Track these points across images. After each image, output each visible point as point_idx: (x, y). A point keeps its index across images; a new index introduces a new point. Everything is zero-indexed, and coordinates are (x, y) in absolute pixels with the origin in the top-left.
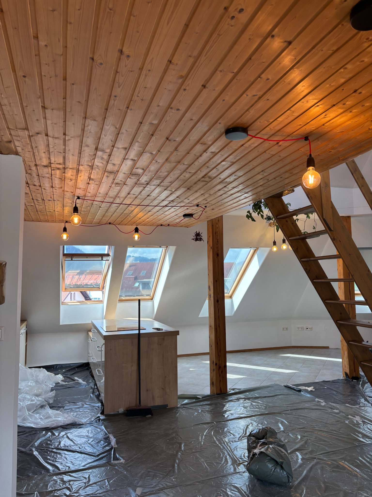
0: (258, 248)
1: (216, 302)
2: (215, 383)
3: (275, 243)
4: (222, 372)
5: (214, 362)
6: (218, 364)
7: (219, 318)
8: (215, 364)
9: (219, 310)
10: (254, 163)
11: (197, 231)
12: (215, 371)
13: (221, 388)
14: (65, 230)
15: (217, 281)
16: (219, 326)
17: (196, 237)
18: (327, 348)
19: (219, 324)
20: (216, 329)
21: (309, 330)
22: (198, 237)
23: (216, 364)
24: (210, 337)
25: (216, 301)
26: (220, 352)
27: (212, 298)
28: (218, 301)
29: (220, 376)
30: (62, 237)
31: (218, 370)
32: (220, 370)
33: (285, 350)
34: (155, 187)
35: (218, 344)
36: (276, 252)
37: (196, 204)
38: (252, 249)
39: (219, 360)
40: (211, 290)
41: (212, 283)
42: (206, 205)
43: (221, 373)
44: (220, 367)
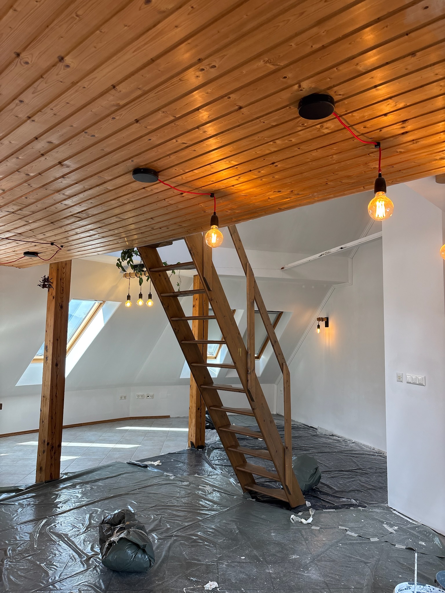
0: (105, 301)
1: (55, 366)
2: (44, 468)
3: (129, 297)
4: (55, 453)
5: (44, 441)
6: (50, 443)
7: (56, 386)
8: (46, 443)
9: (57, 376)
10: (147, 209)
11: (45, 276)
12: (45, 453)
13: (51, 474)
15: (58, 340)
16: (56, 396)
17: (44, 283)
18: (168, 417)
19: (56, 394)
20: (52, 400)
21: (151, 398)
22: (46, 283)
23: (48, 444)
24: (42, 411)
25: (55, 364)
26: (55, 428)
27: (50, 361)
28: (57, 365)
29: (52, 458)
31: (50, 451)
32: (52, 451)
33: (121, 422)
34: (8, 213)
35: (52, 418)
36: (130, 307)
37: (50, 242)
38: (97, 302)
39: (53, 439)
40: (49, 351)
41: (52, 341)
42: (63, 245)
43: (53, 454)
44: (52, 447)
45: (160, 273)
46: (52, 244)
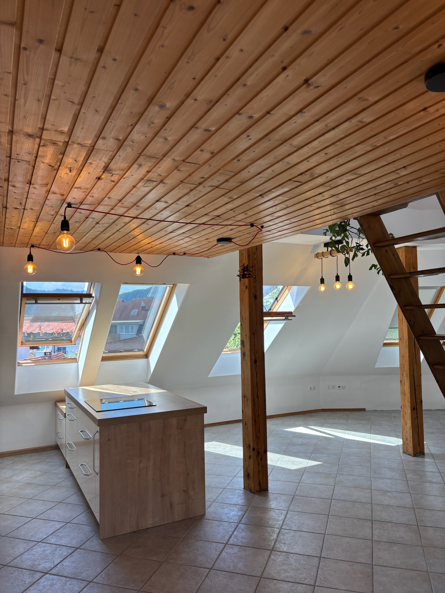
1: (254, 363)
2: (251, 475)
3: (322, 281)
4: (261, 459)
5: (249, 446)
6: (256, 449)
7: (257, 385)
8: (251, 448)
9: (257, 374)
12: (252, 460)
13: (260, 482)
14: (30, 258)
15: (254, 334)
16: (258, 397)
17: (243, 272)
18: (364, 410)
19: (257, 394)
20: (254, 400)
21: (342, 389)
22: (246, 273)
23: (254, 449)
24: (244, 412)
25: (254, 361)
26: (259, 432)
27: (248, 358)
28: (255, 362)
29: (259, 465)
30: (27, 269)
31: (257, 457)
32: (259, 457)
33: (313, 414)
35: (255, 421)
37: (249, 223)
39: (258, 444)
40: (246, 346)
41: (248, 336)
42: (262, 225)
44: (258, 453)
45: (386, 248)
46: (252, 225)
